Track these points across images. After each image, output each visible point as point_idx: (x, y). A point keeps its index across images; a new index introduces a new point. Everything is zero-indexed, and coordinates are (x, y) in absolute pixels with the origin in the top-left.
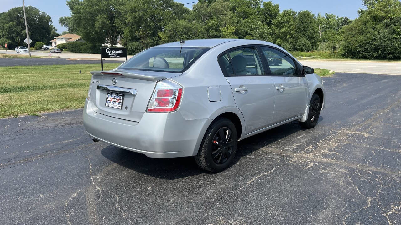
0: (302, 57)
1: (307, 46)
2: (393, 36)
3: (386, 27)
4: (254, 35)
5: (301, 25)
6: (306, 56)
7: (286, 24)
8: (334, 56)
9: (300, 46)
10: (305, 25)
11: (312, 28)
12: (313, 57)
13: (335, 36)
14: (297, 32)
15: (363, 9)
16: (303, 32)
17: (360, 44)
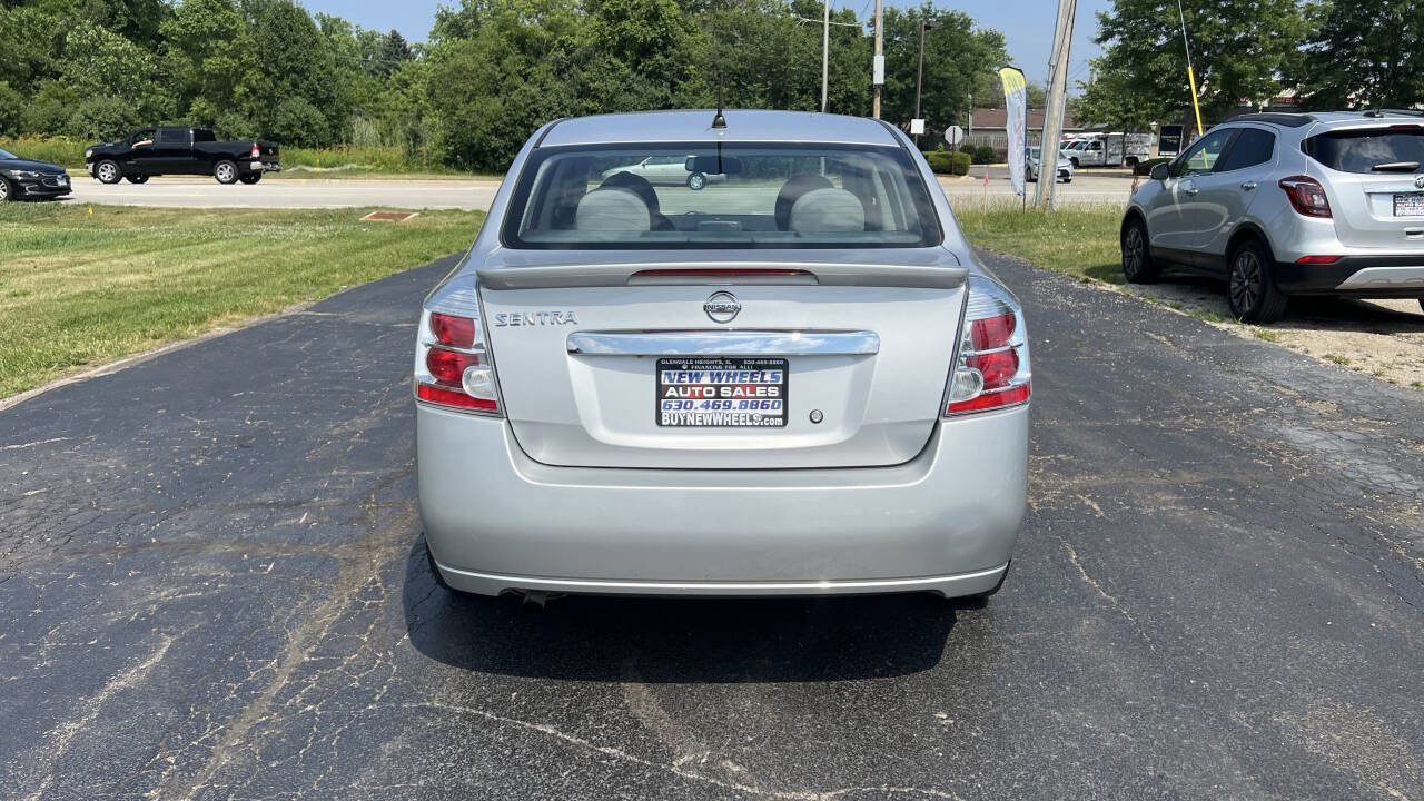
0: (309, 169)
1: (316, 127)
2: (585, 104)
3: (559, 73)
4: (82, 79)
5: (279, 49)
6: (321, 165)
7: (221, 43)
8: (420, 163)
9: (289, 127)
10: (294, 49)
11: (323, 62)
12: (348, 167)
13: (381, 95)
14: (268, 74)
15: (450, 11)
16: (293, 75)
17: (498, 124)
